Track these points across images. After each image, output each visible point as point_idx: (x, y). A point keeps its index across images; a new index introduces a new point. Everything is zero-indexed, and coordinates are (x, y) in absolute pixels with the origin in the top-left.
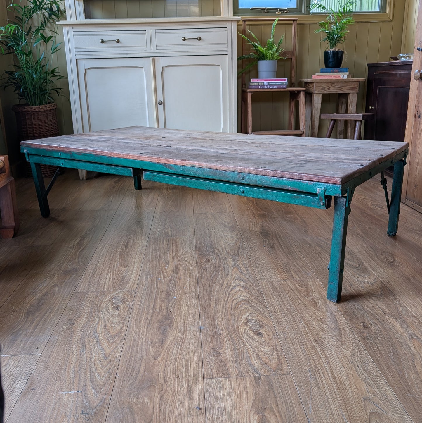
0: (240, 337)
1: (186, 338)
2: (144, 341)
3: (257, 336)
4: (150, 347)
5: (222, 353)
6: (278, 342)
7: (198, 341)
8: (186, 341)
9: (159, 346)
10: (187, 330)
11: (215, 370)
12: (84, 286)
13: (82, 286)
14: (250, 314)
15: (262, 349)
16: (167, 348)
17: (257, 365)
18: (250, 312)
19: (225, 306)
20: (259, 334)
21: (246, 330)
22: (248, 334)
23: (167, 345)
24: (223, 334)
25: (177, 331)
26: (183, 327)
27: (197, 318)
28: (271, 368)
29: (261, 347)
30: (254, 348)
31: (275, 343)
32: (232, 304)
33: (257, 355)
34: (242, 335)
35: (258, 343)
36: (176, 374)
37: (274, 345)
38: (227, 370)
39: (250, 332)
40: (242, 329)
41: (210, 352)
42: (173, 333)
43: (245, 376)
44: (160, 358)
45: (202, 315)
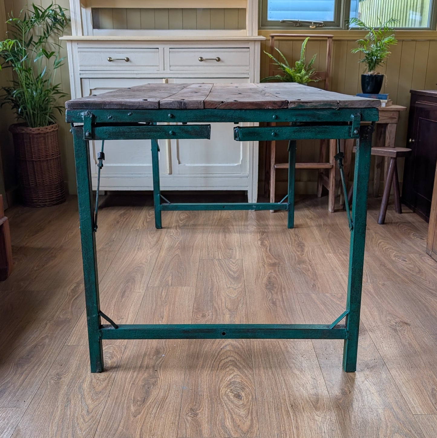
0: (220, 399)
1: (167, 397)
2: (126, 399)
3: (236, 399)
4: (132, 405)
5: (199, 414)
6: (255, 406)
7: (178, 401)
8: (167, 401)
9: (140, 405)
10: (169, 390)
11: (189, 430)
12: (74, 339)
13: (72, 339)
14: (234, 376)
15: (238, 412)
16: (147, 407)
17: (230, 427)
18: (235, 374)
19: (211, 366)
20: (238, 396)
21: (227, 392)
22: (228, 396)
23: (148, 404)
24: (203, 395)
25: (160, 390)
26: (166, 387)
27: (182, 378)
28: (242, 431)
29: (237, 410)
30: (231, 411)
31: (252, 406)
32: (219, 365)
33: (232, 417)
34: (222, 397)
35: (236, 405)
36: (152, 432)
37: (251, 408)
38: (201, 431)
39: (230, 394)
40: (223, 391)
41: (188, 412)
42: (155, 392)
43: (216, 436)
44: (139, 416)
45: (187, 375)
